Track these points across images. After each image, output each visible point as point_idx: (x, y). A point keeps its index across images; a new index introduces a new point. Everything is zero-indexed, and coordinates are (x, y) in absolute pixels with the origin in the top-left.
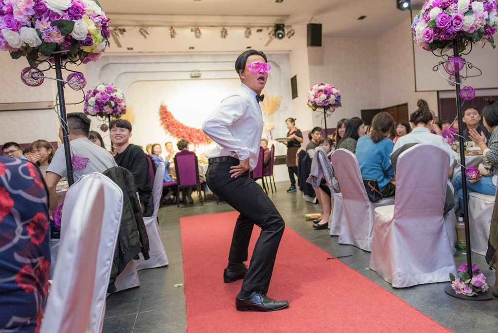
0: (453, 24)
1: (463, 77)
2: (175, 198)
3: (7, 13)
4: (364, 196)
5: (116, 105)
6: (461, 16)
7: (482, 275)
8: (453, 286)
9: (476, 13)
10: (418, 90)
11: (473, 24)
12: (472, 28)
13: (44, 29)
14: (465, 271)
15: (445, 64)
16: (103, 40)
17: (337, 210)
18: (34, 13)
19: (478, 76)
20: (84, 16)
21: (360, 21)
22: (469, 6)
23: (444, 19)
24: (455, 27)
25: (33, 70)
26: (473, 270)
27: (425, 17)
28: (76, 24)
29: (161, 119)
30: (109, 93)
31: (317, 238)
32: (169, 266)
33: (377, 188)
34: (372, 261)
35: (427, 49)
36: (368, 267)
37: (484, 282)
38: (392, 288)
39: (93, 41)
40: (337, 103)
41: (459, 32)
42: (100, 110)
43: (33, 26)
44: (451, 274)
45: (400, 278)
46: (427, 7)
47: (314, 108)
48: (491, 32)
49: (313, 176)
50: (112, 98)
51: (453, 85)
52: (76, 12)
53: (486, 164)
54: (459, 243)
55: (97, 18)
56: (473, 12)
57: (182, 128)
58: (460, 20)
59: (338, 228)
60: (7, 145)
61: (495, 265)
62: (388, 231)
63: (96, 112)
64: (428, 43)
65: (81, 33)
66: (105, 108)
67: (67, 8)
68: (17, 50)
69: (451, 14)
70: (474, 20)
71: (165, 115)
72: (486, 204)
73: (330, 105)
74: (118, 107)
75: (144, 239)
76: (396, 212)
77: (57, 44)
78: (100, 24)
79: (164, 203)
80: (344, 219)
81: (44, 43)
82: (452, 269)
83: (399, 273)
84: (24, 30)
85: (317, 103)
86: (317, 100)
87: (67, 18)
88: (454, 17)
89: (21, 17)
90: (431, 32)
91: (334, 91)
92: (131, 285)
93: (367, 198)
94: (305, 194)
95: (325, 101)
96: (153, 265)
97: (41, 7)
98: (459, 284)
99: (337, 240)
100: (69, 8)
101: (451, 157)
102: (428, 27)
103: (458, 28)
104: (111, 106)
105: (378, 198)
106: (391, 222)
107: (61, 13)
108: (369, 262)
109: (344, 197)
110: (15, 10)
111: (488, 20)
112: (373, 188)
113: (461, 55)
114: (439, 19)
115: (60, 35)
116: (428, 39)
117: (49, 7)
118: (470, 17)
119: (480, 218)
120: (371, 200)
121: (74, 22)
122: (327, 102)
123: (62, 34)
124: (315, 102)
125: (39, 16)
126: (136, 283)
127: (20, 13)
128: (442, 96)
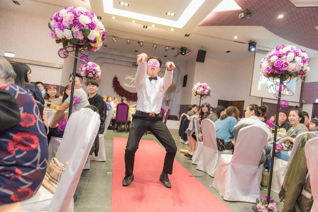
0: (283, 66)
1: (283, 95)
2: (113, 126)
3: (60, 21)
4: (216, 146)
5: (96, 73)
6: (288, 63)
7: (275, 203)
8: (258, 206)
9: (297, 63)
10: (251, 95)
11: (294, 68)
12: (293, 70)
13: (76, 32)
14: (266, 199)
15: (274, 86)
16: (102, 42)
17: (198, 151)
18: (72, 23)
19: (292, 95)
20: (95, 28)
21: (227, 53)
22: (294, 58)
23: (279, 62)
24: (284, 68)
25: (64, 50)
26: (270, 200)
27: (268, 59)
28: (91, 32)
29: (113, 84)
30: (93, 67)
31: (185, 163)
32: (106, 162)
33: (223, 143)
34: (214, 183)
35: (265, 76)
36: (211, 185)
37: (275, 207)
38: (223, 200)
39: (97, 42)
40: (208, 94)
41: (285, 71)
42: (87, 74)
43: (70, 29)
44: (257, 199)
45: (229, 195)
46: (270, 55)
47: (196, 94)
48: (303, 74)
49: (189, 130)
50: (94, 70)
51: (276, 97)
52: (92, 26)
53: (286, 144)
54: (263, 183)
55: (101, 30)
56: (295, 62)
57: (123, 91)
58: (287, 65)
59: (197, 160)
60: (38, 83)
61: (284, 200)
62: (226, 168)
63: (85, 75)
64: (267, 74)
65: (92, 36)
66: (90, 74)
67: (88, 23)
68: (59, 39)
69: (283, 61)
70: (295, 66)
71: (115, 83)
72: (282, 165)
73: (204, 94)
74: (96, 75)
75: (97, 145)
76: (233, 159)
77: (79, 40)
78: (102, 34)
79: (110, 128)
80: (202, 156)
81: (74, 38)
82: (258, 196)
83: (228, 192)
84: (66, 30)
85: (198, 92)
86: (198, 91)
87: (87, 28)
88: (284, 63)
89: (66, 24)
90: (270, 68)
91: (208, 87)
92: (86, 168)
93: (217, 148)
94: (181, 138)
95: (202, 92)
96: (98, 160)
97: (77, 21)
98: (261, 206)
99: (196, 167)
100: (89, 24)
101: (268, 136)
102: (269, 65)
103: (286, 69)
104: (93, 74)
105: (222, 149)
106: (229, 164)
107: (85, 25)
108: (212, 182)
109: (204, 144)
110: (64, 20)
111: (303, 67)
112: (221, 143)
113: (284, 83)
114: (276, 62)
115: (82, 36)
116: (268, 71)
117: (80, 21)
118: (294, 64)
119: (277, 172)
120: (219, 149)
121: (90, 31)
122: (203, 93)
123: (83, 36)
124: (197, 92)
125: (75, 25)
126: (88, 167)
127: (66, 22)
128: (264, 101)
